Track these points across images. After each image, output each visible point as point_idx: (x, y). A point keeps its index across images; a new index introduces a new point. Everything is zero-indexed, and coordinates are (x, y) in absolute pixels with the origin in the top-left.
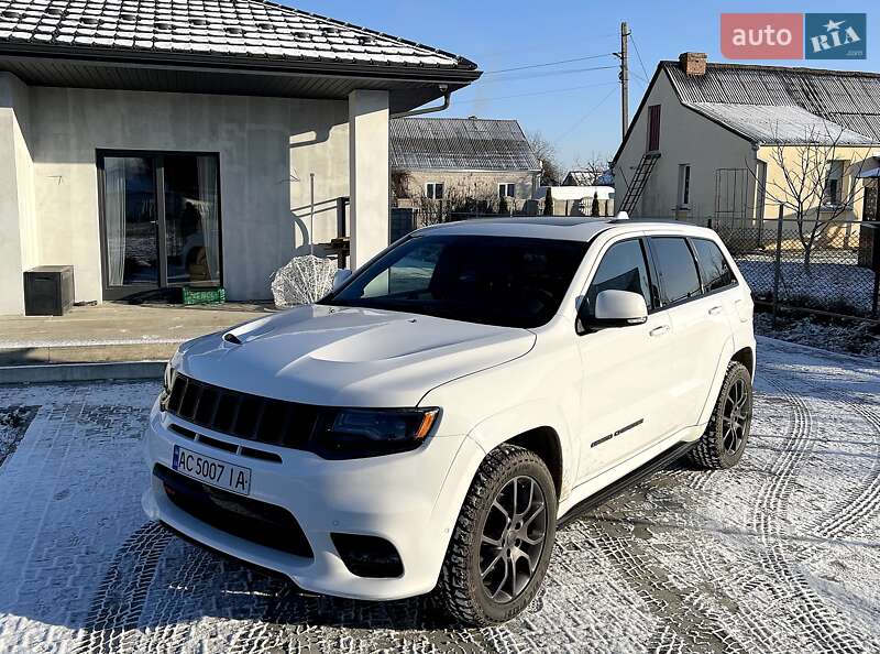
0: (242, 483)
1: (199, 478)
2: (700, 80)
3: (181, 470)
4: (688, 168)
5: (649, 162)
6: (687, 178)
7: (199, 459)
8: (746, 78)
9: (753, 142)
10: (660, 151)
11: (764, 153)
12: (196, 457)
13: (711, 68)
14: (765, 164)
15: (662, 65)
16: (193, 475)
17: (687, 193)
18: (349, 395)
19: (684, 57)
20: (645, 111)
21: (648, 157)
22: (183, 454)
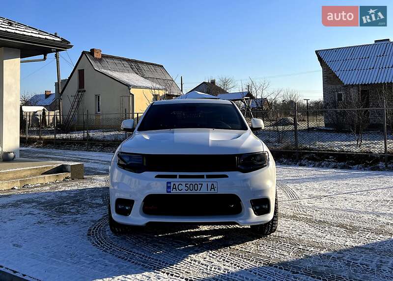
0: (214, 188)
1: (189, 192)
2: (100, 60)
3: (174, 192)
4: (99, 97)
5: (80, 94)
6: (99, 100)
7: (186, 184)
8: (116, 61)
9: (128, 86)
10: (85, 89)
11: (132, 91)
12: (184, 184)
13: (103, 56)
14: (133, 95)
15: (84, 53)
16: (184, 192)
17: (99, 107)
18: (244, 149)
19: (93, 51)
20: (76, 71)
21: (79, 92)
22: (174, 184)
